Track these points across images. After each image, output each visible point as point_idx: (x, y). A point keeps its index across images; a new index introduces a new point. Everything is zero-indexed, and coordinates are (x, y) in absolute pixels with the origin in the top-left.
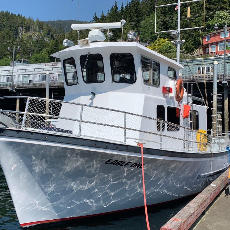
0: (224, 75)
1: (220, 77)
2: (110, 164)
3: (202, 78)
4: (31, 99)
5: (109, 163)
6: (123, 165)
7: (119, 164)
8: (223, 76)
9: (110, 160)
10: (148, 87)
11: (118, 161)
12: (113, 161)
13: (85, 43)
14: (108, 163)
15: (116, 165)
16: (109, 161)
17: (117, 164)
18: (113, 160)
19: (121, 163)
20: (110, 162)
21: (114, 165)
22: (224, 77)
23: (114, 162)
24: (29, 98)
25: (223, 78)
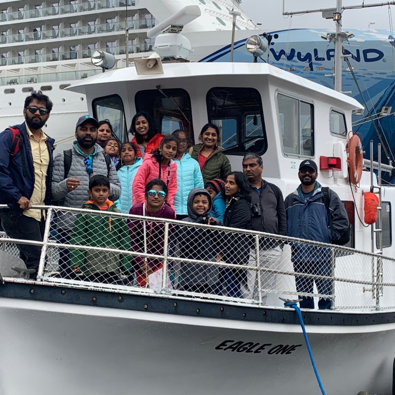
2: (225, 350)
4: (56, 212)
5: (224, 347)
6: (252, 351)
7: (245, 349)
9: (226, 341)
10: (292, 162)
11: (243, 342)
12: (233, 343)
13: (152, 65)
14: (222, 348)
15: (238, 351)
16: (223, 344)
17: (241, 349)
18: (233, 341)
19: (249, 346)
20: (226, 345)
21: (233, 351)
23: (234, 346)
24: (51, 209)
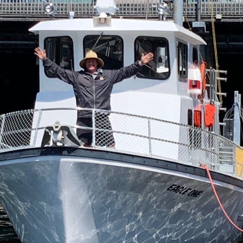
0: (196, 5)
1: (188, 10)
3: (143, 9)
8: (194, 7)
22: (196, 10)
25: (194, 12)
